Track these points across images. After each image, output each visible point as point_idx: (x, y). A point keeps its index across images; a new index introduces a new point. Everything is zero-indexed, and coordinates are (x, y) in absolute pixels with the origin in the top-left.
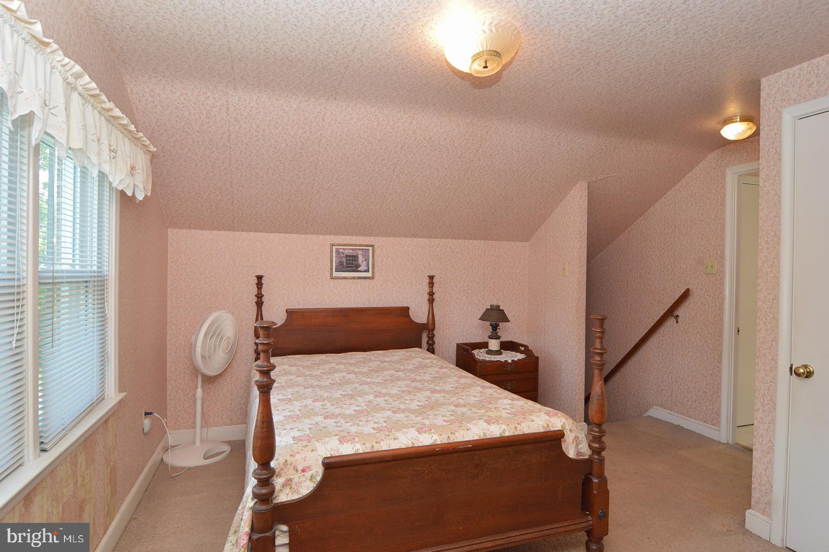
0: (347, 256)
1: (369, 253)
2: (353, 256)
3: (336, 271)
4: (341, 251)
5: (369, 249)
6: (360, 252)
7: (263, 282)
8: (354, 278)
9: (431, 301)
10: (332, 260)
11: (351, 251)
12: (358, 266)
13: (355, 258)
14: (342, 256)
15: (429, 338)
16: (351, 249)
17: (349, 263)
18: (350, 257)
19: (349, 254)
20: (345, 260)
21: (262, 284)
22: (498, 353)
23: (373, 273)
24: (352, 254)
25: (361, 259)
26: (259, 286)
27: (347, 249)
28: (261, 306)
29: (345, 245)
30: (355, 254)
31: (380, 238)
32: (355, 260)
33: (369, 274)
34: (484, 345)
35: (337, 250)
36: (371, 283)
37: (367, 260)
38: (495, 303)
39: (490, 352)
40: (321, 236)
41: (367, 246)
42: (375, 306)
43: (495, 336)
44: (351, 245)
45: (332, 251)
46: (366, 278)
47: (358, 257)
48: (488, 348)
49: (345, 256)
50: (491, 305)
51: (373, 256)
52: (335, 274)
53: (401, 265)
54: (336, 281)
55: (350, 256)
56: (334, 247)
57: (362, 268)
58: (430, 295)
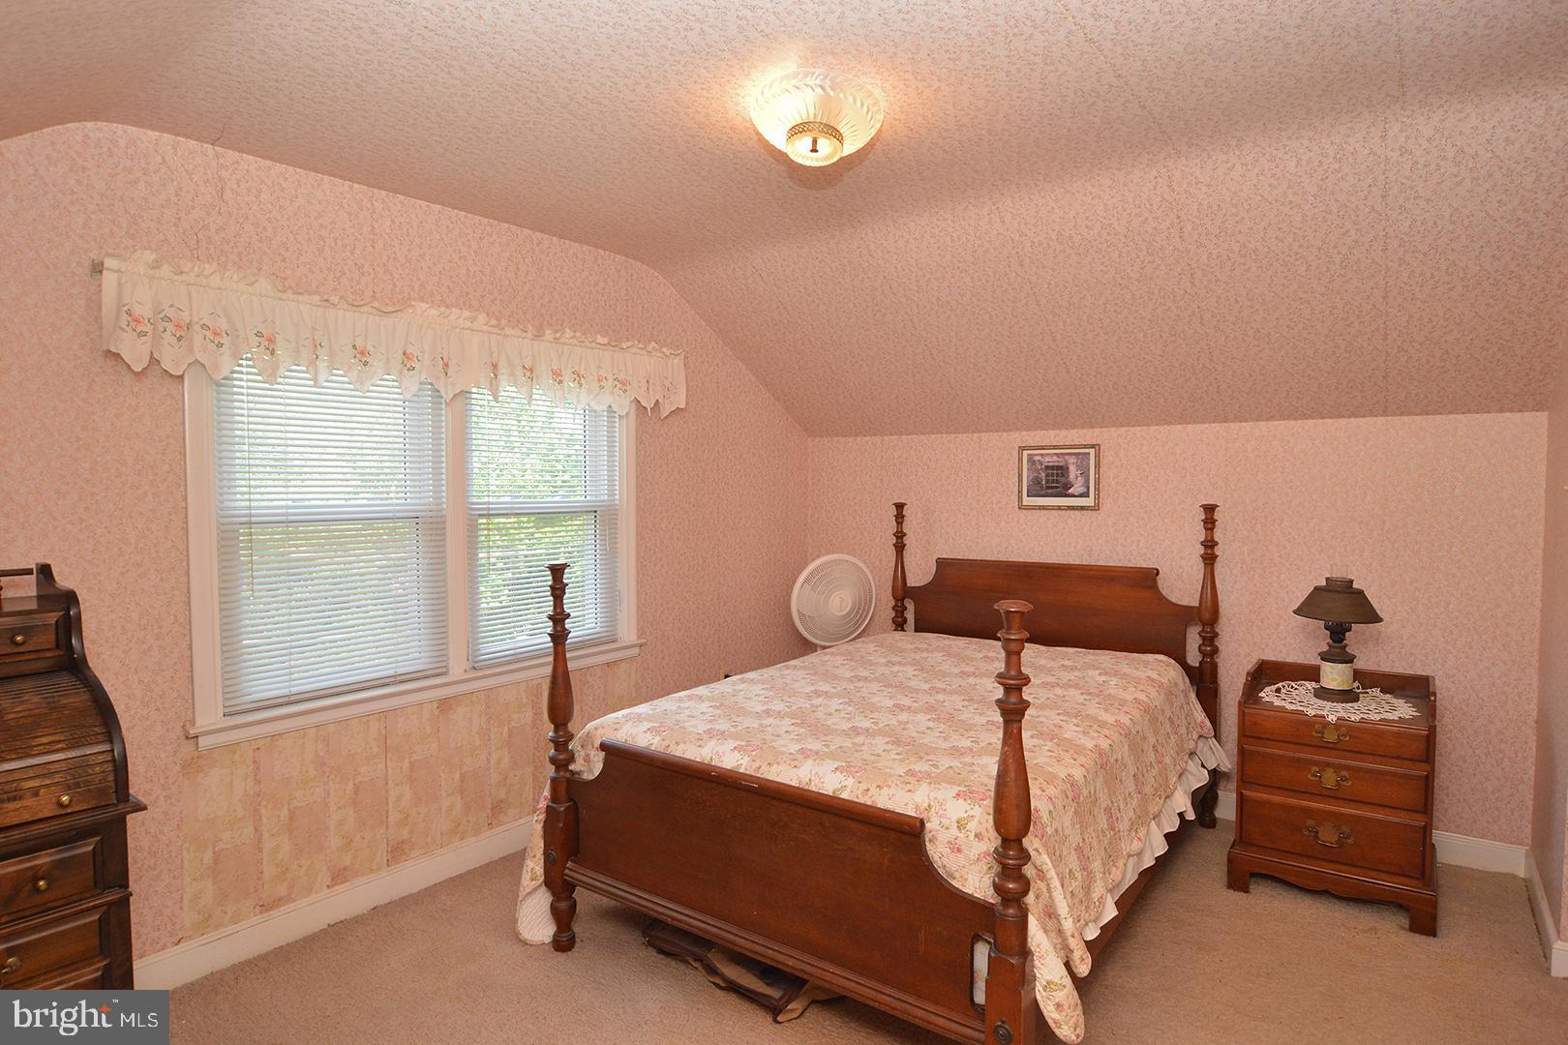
0: (1047, 467)
1: (1089, 460)
2: (1059, 468)
3: (1028, 496)
4: (1039, 458)
5: (1089, 454)
6: (1072, 460)
7: (904, 513)
8: (1059, 508)
9: (1209, 559)
10: (1020, 476)
11: (1055, 458)
12: (1068, 486)
13: (1062, 470)
14: (1039, 467)
15: (1204, 638)
16: (1056, 454)
17: (1053, 481)
18: (1053, 470)
19: (1050, 464)
20: (1043, 475)
21: (903, 516)
22: (1347, 696)
23: (1097, 497)
24: (1056, 464)
25: (1073, 471)
26: (900, 520)
27: (1048, 454)
28: (902, 552)
29: (1043, 448)
30: (1062, 464)
31: (1113, 429)
32: (1063, 475)
33: (1089, 502)
34: (1311, 673)
35: (1030, 458)
36: (1093, 519)
37: (1085, 474)
38: (1338, 573)
39: (1323, 694)
40: (1005, 434)
41: (1085, 447)
42: (1101, 563)
43: (1338, 653)
44: (1055, 447)
45: (1020, 460)
46: (1082, 508)
47: (1068, 468)
48: (1318, 681)
49: (1043, 467)
50: (1327, 579)
51: (1098, 466)
52: (1027, 501)
53: (1158, 481)
54: (1029, 512)
55: (1053, 468)
56: (1025, 453)
57: (1077, 489)
58: (1206, 547)
